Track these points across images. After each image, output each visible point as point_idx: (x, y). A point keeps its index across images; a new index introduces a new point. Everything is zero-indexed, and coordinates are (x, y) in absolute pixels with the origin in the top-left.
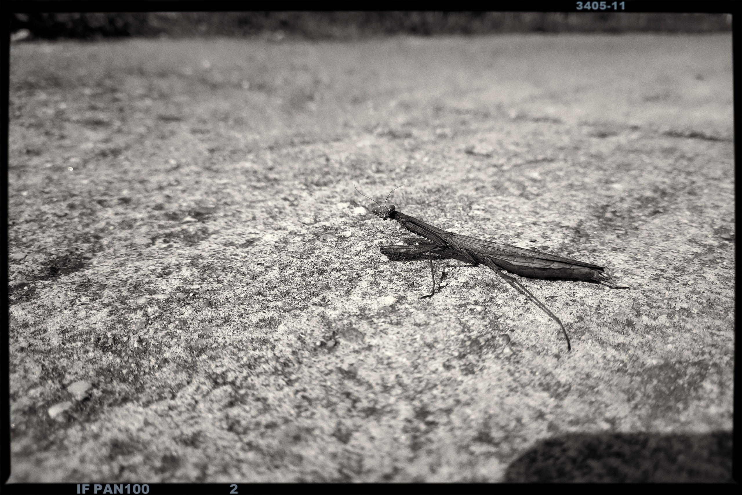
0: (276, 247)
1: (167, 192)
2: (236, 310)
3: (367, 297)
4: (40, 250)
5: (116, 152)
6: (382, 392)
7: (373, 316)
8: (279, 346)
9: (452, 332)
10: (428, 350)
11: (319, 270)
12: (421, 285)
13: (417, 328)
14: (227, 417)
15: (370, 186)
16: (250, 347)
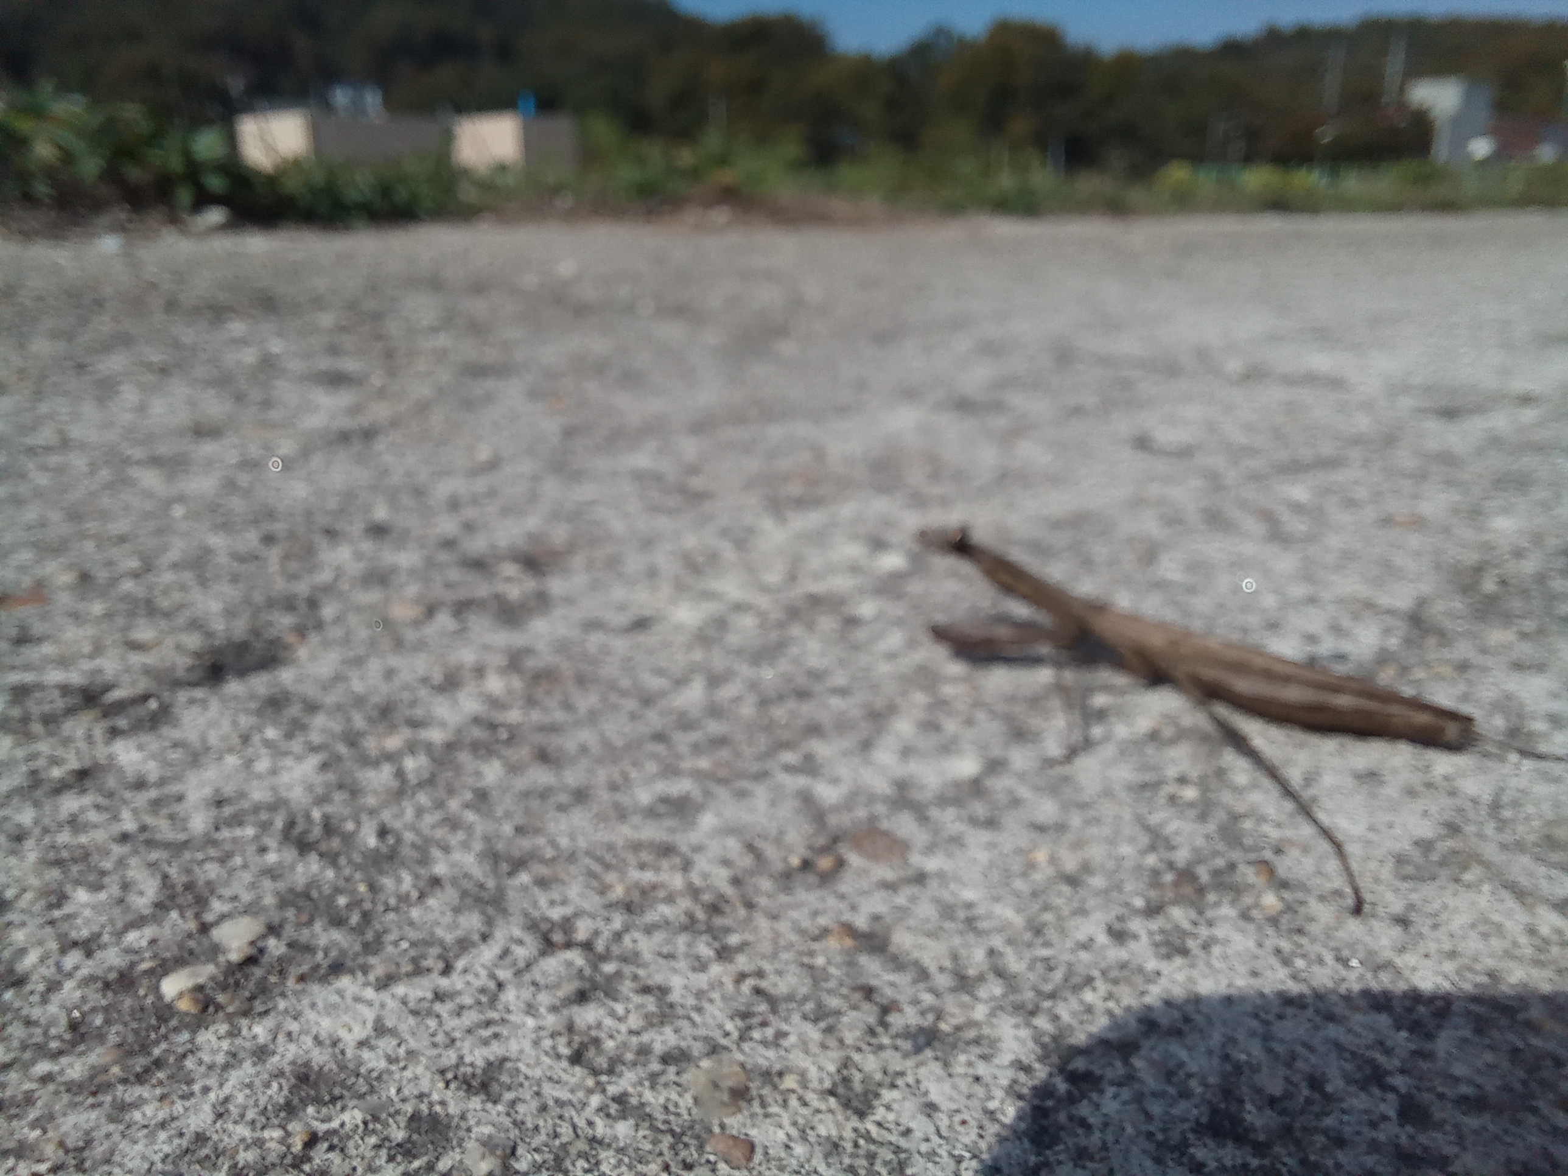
1: (470, 513)
2: (602, 773)
3: (914, 756)
4: (193, 625)
5: (369, 434)
6: (954, 990)
7: (926, 804)
8: (702, 863)
9: (1126, 850)
10: (1066, 889)
12: (1043, 736)
13: (1037, 836)
14: (570, 1028)
15: (913, 510)
16: (632, 859)
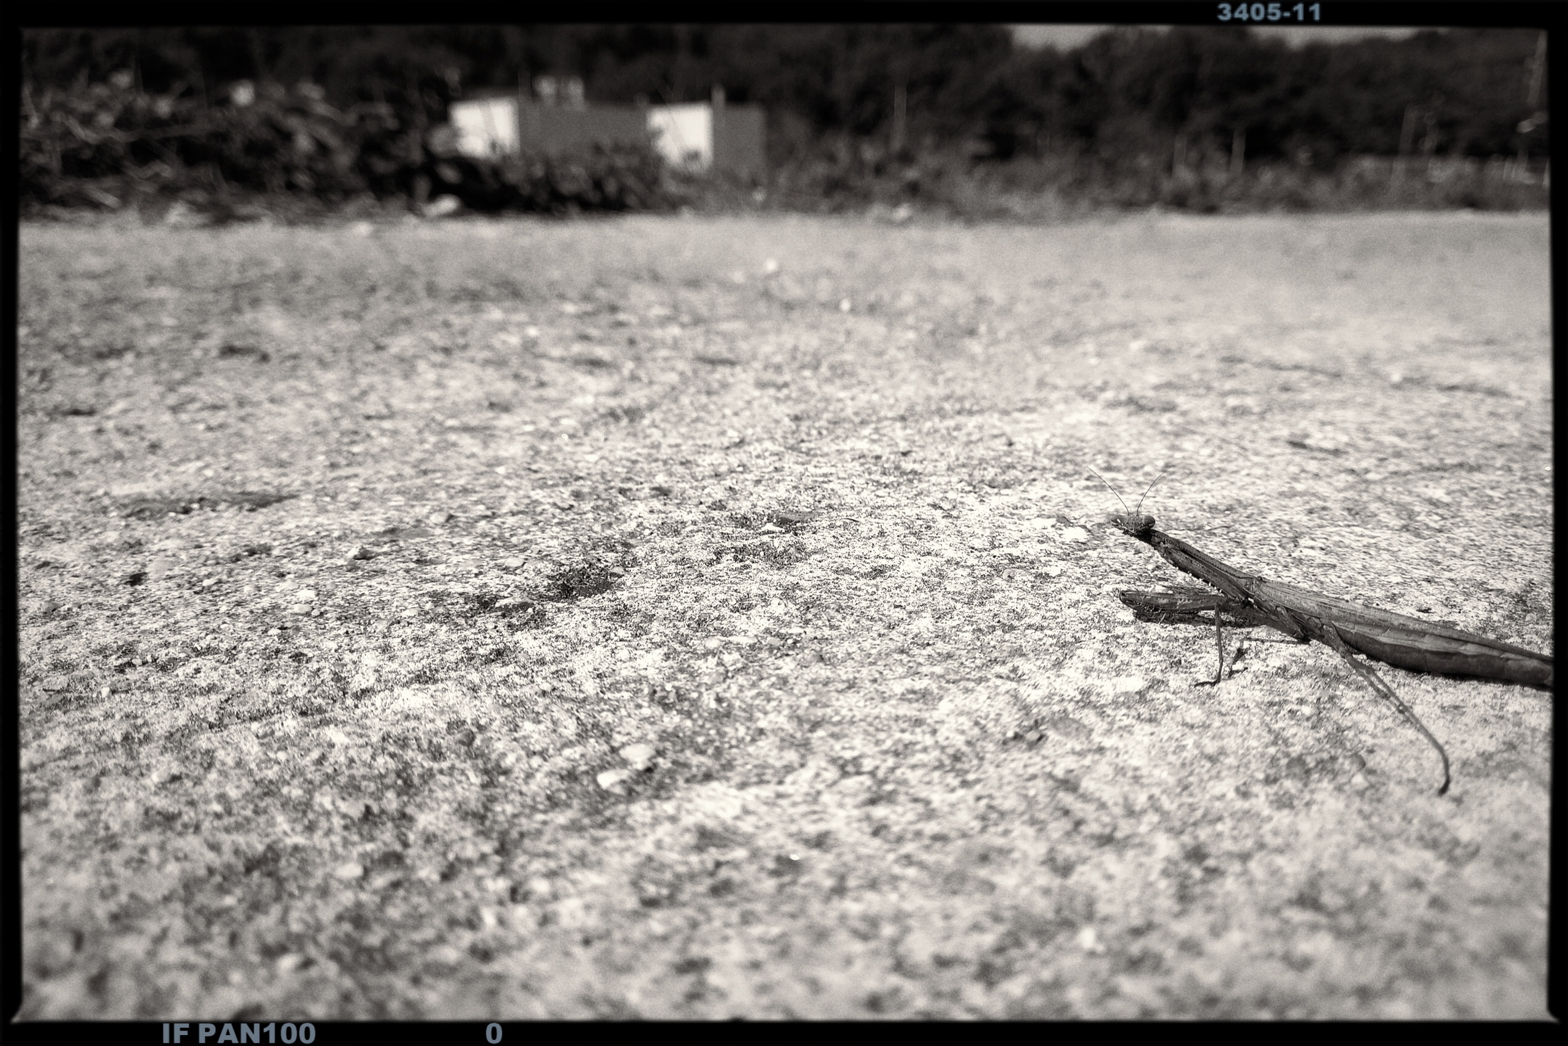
0: (924, 582)
1: (728, 483)
2: (865, 671)
3: (1094, 674)
4: (543, 557)
5: (633, 414)
6: (1124, 816)
7: (1104, 706)
8: (943, 732)
9: (1253, 743)
10: (1208, 765)
11: (1004, 625)
12: (1195, 666)
13: (1187, 730)
14: (868, 818)
15: (1093, 493)
16: (894, 727)
